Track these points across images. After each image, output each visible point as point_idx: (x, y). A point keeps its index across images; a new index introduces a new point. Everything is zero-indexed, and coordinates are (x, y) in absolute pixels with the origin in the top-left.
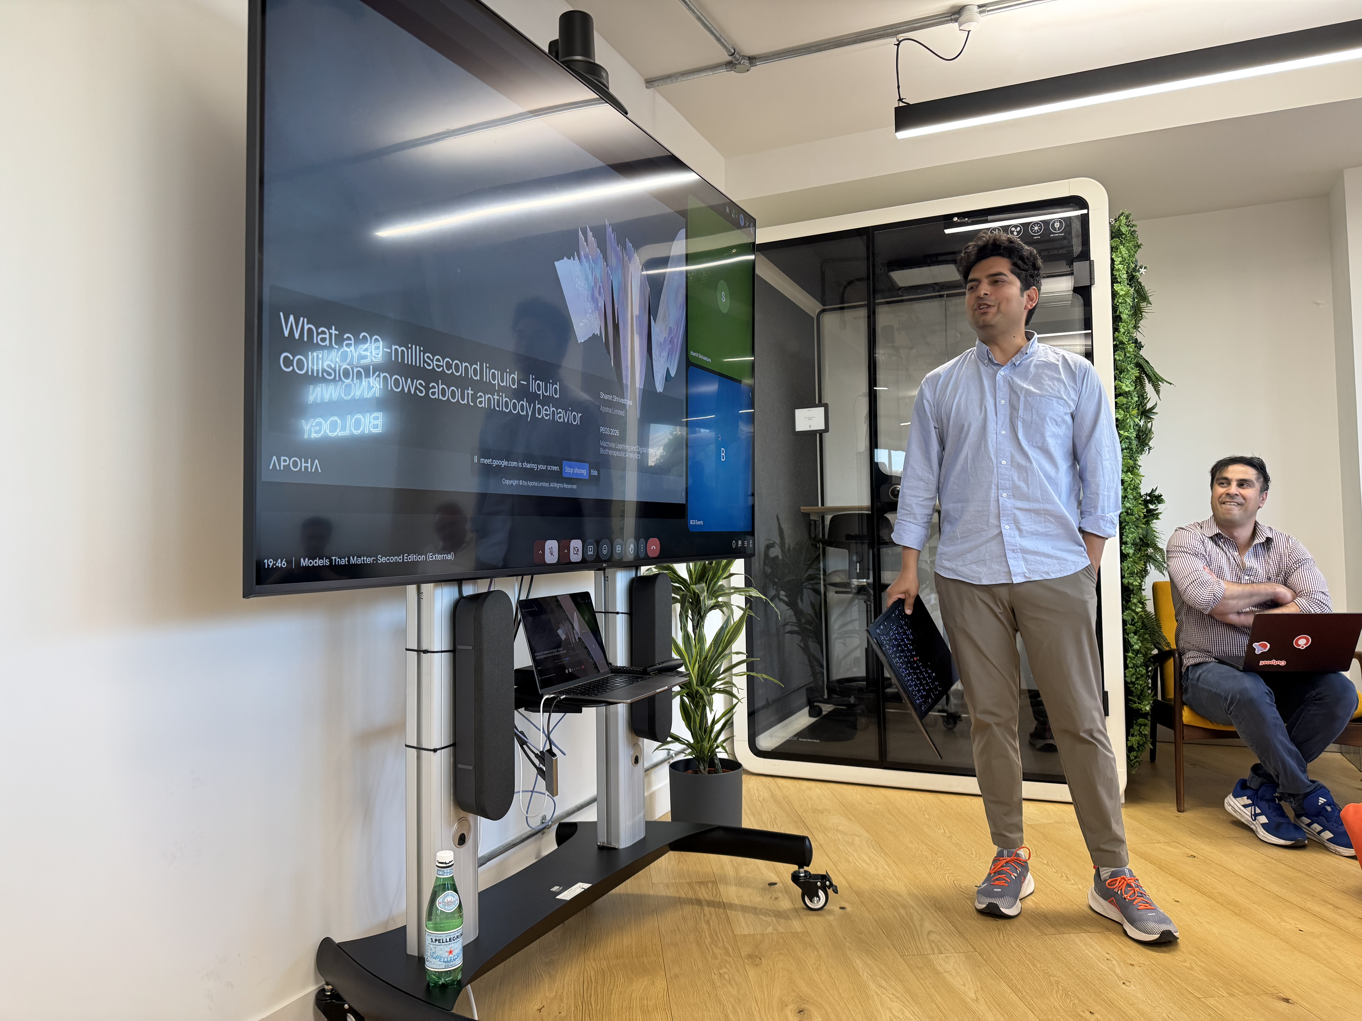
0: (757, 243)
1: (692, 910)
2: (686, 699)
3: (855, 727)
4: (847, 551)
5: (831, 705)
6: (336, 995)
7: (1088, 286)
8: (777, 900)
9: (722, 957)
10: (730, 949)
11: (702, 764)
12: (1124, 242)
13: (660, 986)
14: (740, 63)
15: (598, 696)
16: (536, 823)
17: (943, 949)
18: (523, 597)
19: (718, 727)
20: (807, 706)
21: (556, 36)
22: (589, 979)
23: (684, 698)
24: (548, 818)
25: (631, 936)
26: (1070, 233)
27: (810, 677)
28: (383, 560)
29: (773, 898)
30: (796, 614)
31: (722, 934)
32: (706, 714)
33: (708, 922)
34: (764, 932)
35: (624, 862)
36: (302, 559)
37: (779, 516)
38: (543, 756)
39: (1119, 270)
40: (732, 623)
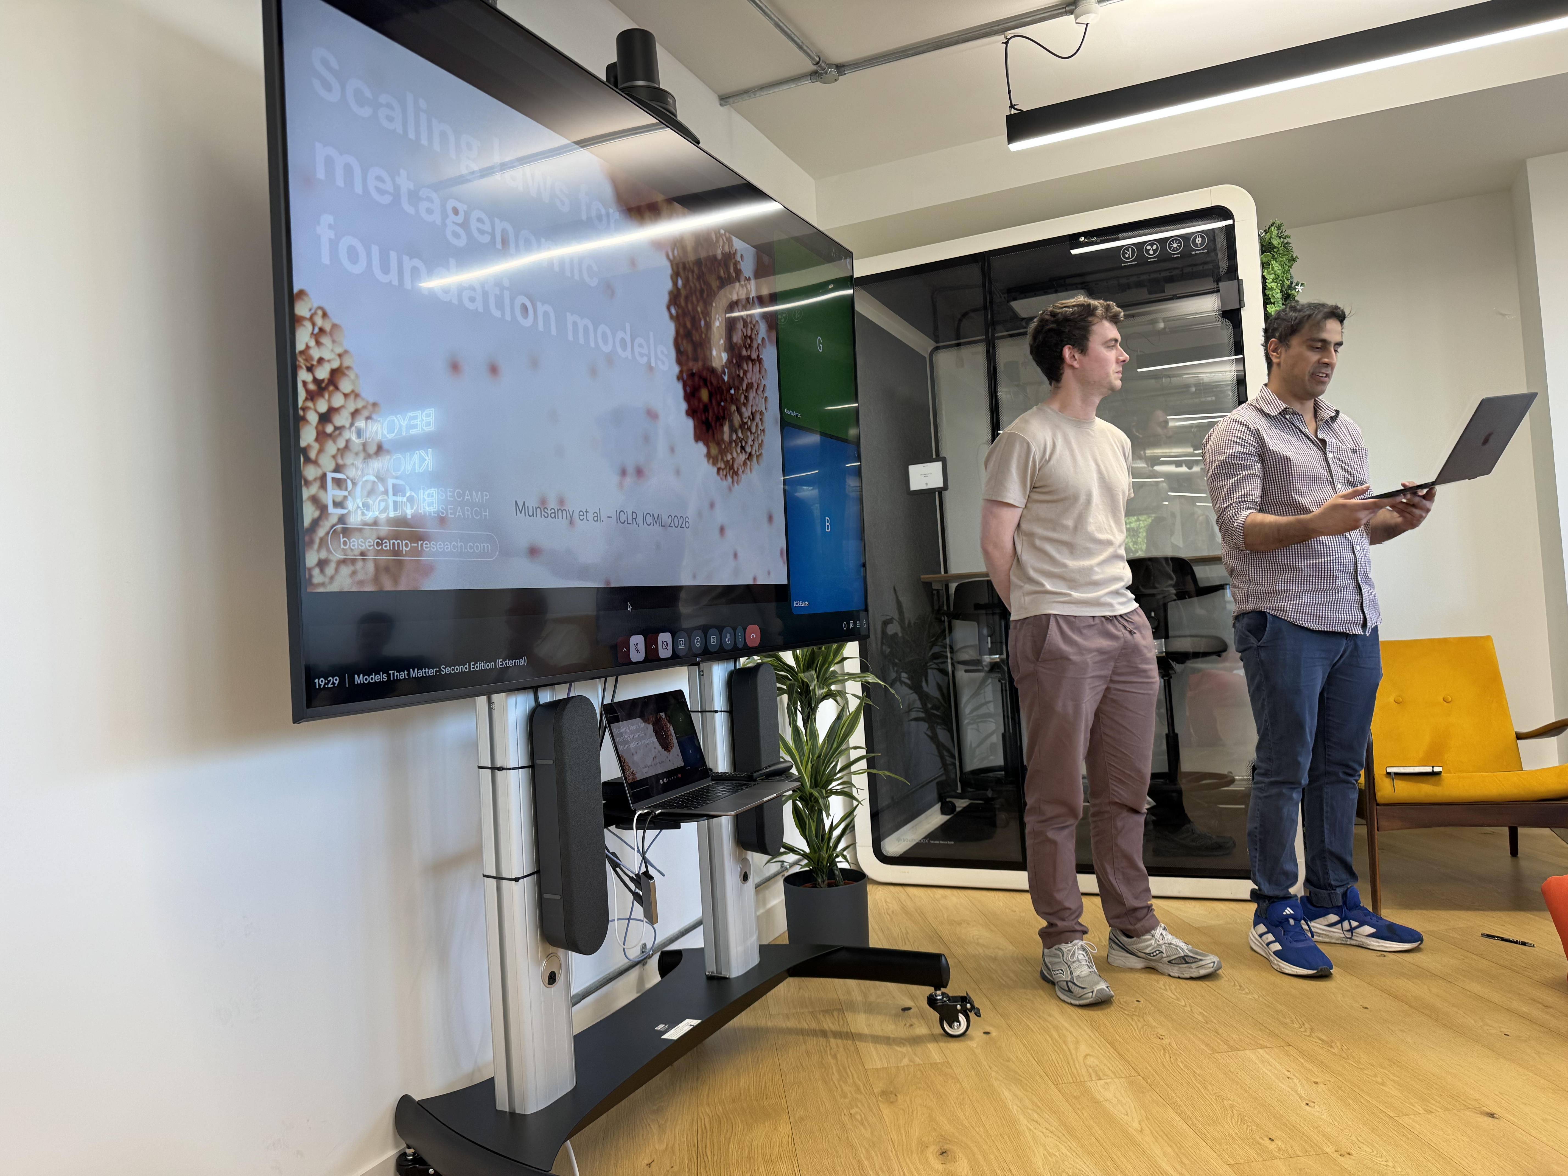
0: (855, 277)
1: (817, 1043)
2: (799, 803)
3: (993, 824)
4: (975, 624)
5: (967, 800)
6: (418, 1159)
7: (1238, 309)
8: (912, 1028)
9: (852, 1094)
10: (862, 1085)
11: (820, 876)
12: (1276, 256)
13: (784, 1131)
14: (826, 73)
15: (697, 809)
16: (634, 953)
17: (1101, 1074)
18: (608, 701)
19: (836, 833)
20: (938, 802)
21: (614, 59)
22: (703, 1127)
23: (797, 802)
24: (649, 946)
25: (749, 1076)
26: (1215, 249)
27: (940, 769)
28: (447, 670)
29: (908, 1025)
30: (920, 699)
31: (851, 1069)
32: (823, 819)
33: (835, 1057)
34: (899, 1065)
35: (737, 993)
36: (356, 676)
37: (897, 589)
38: (639, 880)
39: (1272, 289)
40: (848, 714)
